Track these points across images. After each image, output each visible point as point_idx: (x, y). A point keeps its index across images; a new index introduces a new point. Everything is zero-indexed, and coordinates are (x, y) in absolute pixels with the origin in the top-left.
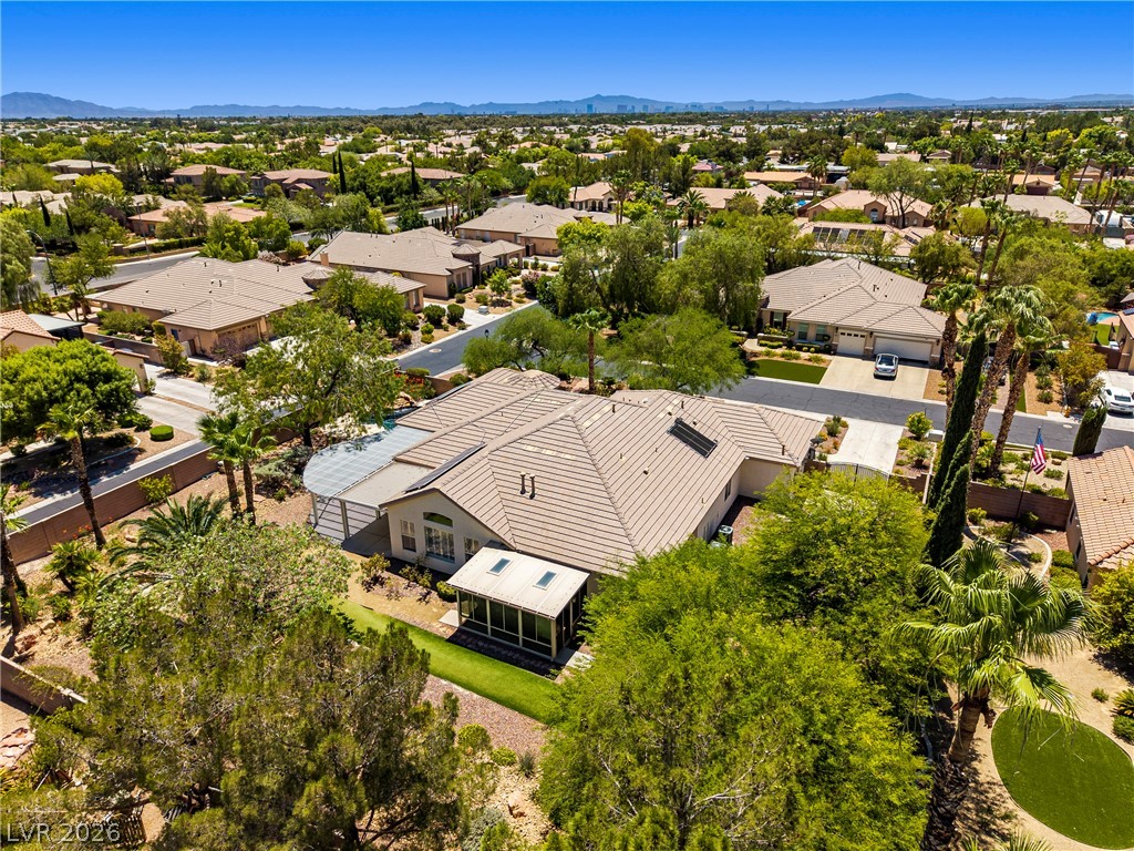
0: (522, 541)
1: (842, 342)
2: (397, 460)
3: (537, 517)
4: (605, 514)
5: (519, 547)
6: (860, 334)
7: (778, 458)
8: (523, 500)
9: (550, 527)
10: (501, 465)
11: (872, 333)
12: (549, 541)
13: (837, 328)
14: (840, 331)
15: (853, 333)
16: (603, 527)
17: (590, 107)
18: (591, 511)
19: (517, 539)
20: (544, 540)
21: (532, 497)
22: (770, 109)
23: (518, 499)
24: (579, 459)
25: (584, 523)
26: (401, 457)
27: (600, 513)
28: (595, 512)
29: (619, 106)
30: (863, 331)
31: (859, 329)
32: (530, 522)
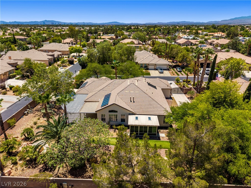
0: (137, 112)
1: (150, 67)
2: (86, 102)
3: (138, 106)
4: (153, 103)
5: (137, 114)
6: (153, 65)
7: (167, 88)
8: (132, 103)
9: (142, 108)
10: (122, 97)
11: (156, 65)
12: (144, 111)
13: (149, 64)
14: (149, 65)
15: (152, 65)
16: (154, 105)
17: (44, 23)
18: (150, 102)
19: (136, 112)
20: (142, 111)
21: (134, 102)
22: (88, 24)
23: (131, 103)
24: (140, 92)
25: (150, 105)
26: (87, 101)
27: (152, 102)
28: (151, 102)
29: (52, 23)
30: (154, 64)
31: (153, 64)
32: (137, 108)
